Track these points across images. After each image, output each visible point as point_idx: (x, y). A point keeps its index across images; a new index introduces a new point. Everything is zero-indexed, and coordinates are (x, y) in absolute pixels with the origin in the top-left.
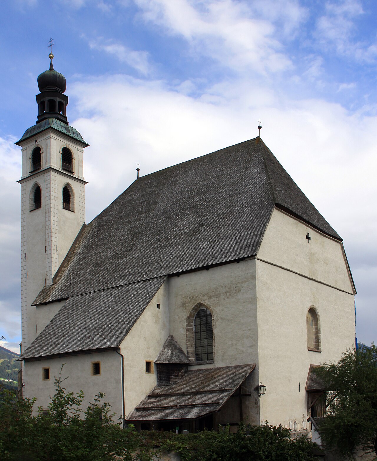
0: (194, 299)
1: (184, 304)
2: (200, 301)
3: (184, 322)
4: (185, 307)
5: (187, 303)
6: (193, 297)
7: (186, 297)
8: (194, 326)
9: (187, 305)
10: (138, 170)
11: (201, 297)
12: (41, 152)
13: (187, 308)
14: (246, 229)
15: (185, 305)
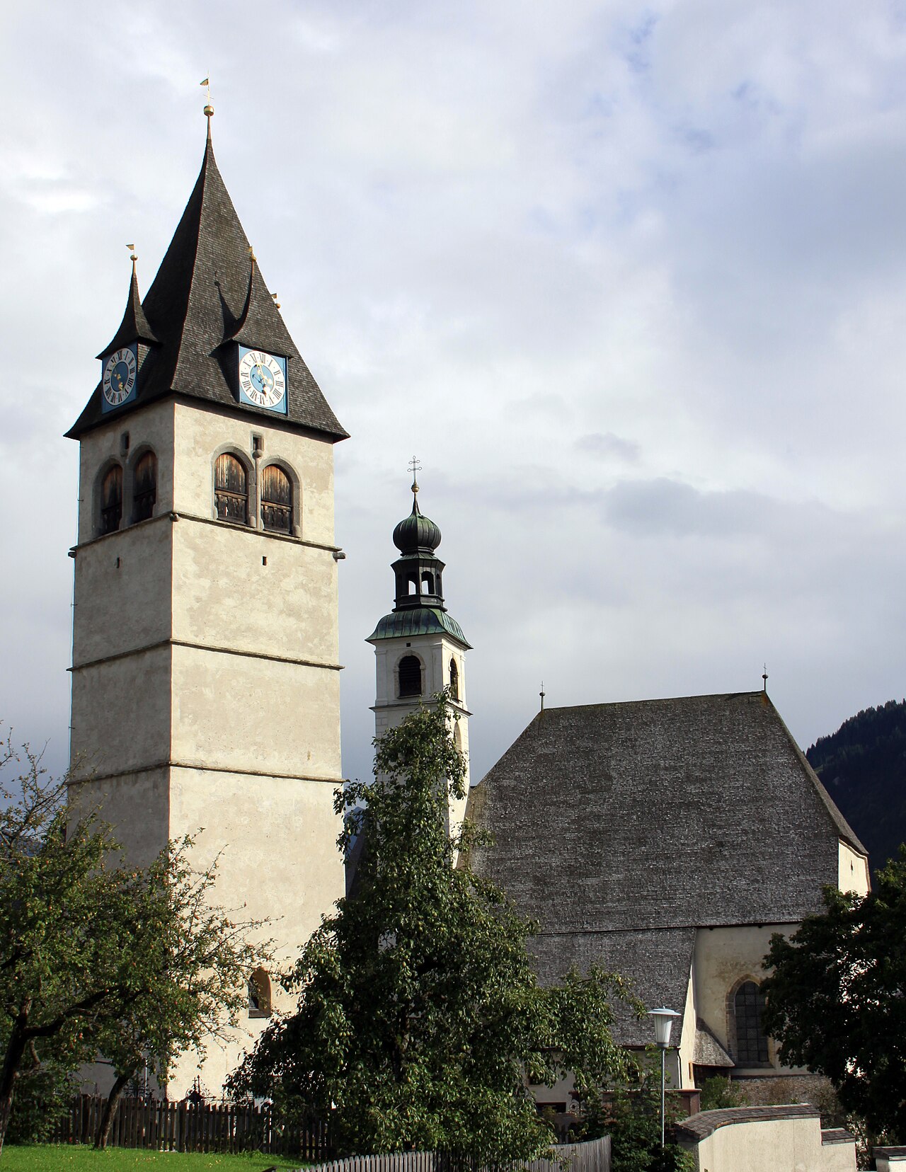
0: (738, 967)
1: (722, 973)
2: (748, 972)
3: (723, 1001)
4: (724, 979)
5: (727, 973)
6: (736, 965)
7: (724, 963)
8: (735, 1007)
9: (727, 975)
10: (542, 695)
11: (750, 966)
12: (421, 667)
13: (727, 980)
14: (806, 871)
15: (723, 975)
